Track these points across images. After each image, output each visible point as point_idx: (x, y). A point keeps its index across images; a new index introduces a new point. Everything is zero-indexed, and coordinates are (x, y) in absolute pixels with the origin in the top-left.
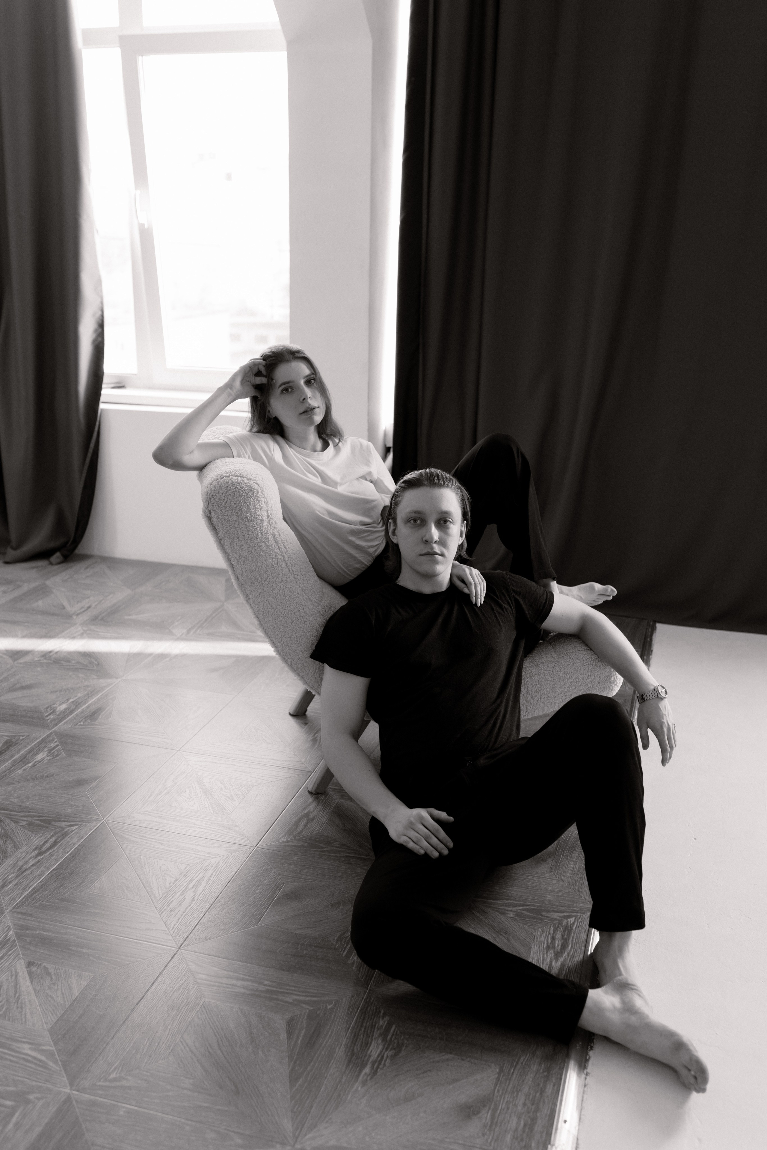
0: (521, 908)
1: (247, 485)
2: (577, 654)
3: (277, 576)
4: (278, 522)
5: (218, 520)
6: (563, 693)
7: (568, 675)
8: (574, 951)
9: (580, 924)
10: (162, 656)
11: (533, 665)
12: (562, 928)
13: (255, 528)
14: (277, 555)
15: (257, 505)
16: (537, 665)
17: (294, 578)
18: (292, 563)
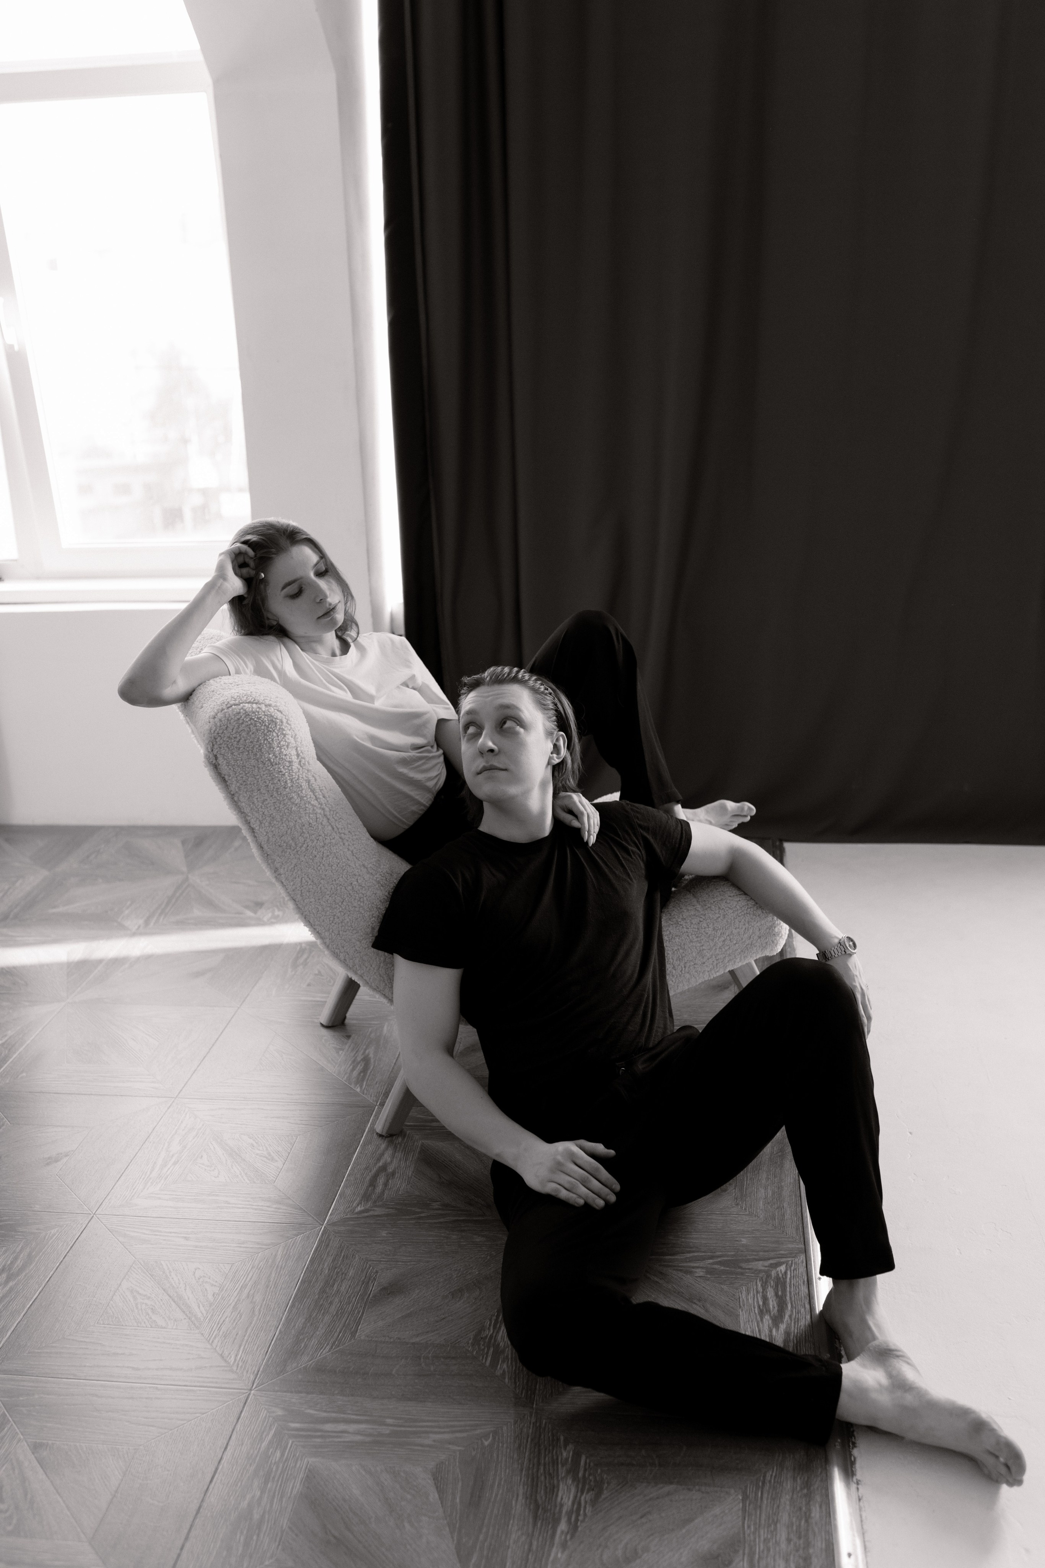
0: (711, 1261)
1: (266, 713)
2: (728, 901)
3: (317, 838)
4: (311, 762)
5: (228, 767)
6: (714, 957)
7: (718, 931)
8: (797, 1312)
9: (794, 1272)
10: (117, 962)
11: (672, 923)
12: (772, 1282)
13: (282, 774)
14: (315, 808)
15: (282, 740)
16: (677, 923)
17: (341, 838)
18: (336, 818)
